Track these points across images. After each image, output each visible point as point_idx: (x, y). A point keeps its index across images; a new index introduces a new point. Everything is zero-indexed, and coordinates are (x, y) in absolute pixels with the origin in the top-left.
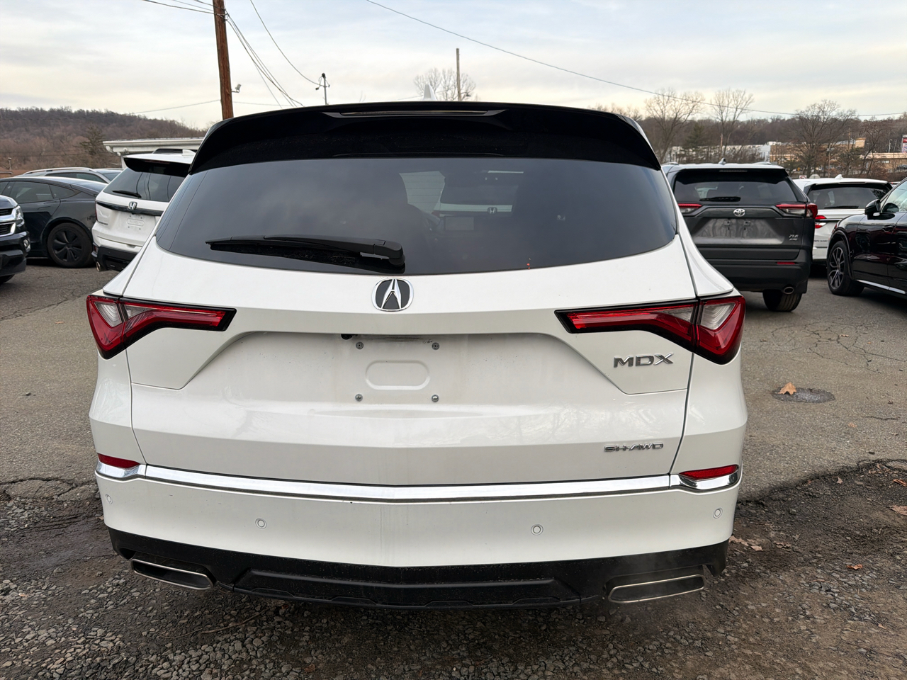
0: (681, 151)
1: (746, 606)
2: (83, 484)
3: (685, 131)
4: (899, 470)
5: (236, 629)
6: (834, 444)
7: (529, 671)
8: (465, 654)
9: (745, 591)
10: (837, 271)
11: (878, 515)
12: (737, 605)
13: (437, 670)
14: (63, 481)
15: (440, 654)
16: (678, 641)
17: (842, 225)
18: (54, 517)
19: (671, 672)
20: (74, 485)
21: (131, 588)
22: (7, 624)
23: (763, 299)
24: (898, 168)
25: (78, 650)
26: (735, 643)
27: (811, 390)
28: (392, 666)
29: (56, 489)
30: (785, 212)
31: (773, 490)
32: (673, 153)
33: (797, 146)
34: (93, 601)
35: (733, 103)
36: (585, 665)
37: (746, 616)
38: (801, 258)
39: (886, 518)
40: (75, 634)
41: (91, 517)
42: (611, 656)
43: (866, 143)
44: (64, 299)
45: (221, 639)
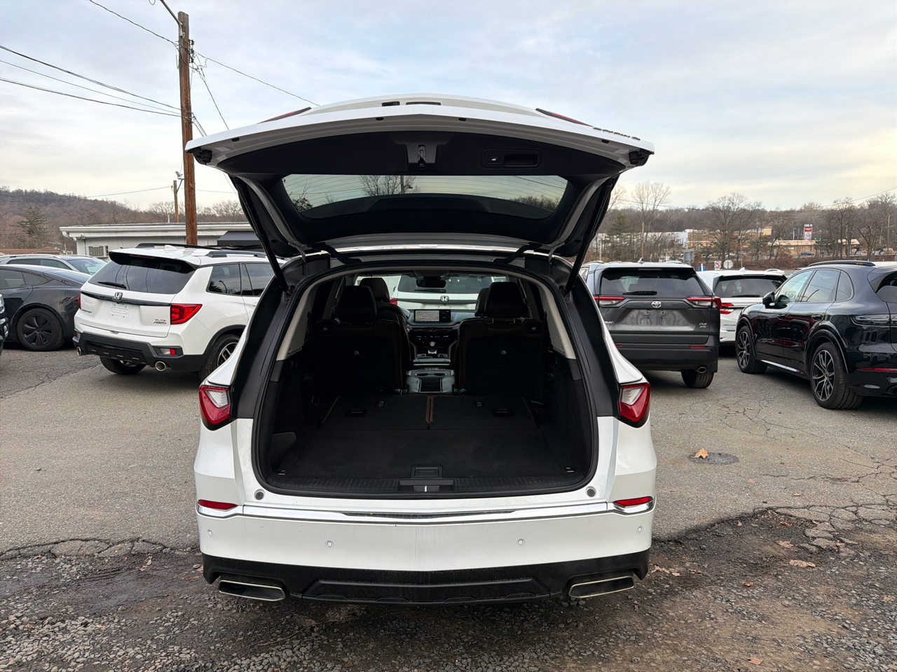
0: (606, 237)
1: (668, 613)
2: (119, 543)
3: (610, 220)
4: (785, 515)
5: (284, 642)
6: (736, 496)
7: (511, 659)
8: (463, 651)
9: (667, 604)
10: (745, 352)
11: (768, 548)
12: (661, 613)
13: (444, 662)
14: (100, 541)
15: (444, 652)
16: (619, 637)
17: (746, 312)
18: (100, 571)
19: (614, 657)
20: (111, 544)
21: (189, 618)
22: (98, 646)
23: (681, 377)
24: (802, 254)
25: (165, 661)
26: (660, 637)
27: (720, 454)
28: (410, 661)
29: (96, 547)
30: (695, 304)
31: (689, 531)
32: (599, 239)
33: (711, 234)
34: (161, 628)
35: (652, 194)
36: (552, 655)
37: (668, 619)
38: (711, 342)
39: (773, 551)
40: (157, 650)
41: (132, 569)
42: (571, 648)
43: (772, 231)
44: (40, 381)
45: (274, 649)
